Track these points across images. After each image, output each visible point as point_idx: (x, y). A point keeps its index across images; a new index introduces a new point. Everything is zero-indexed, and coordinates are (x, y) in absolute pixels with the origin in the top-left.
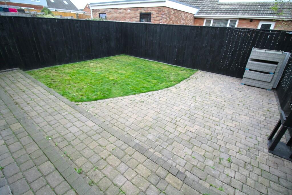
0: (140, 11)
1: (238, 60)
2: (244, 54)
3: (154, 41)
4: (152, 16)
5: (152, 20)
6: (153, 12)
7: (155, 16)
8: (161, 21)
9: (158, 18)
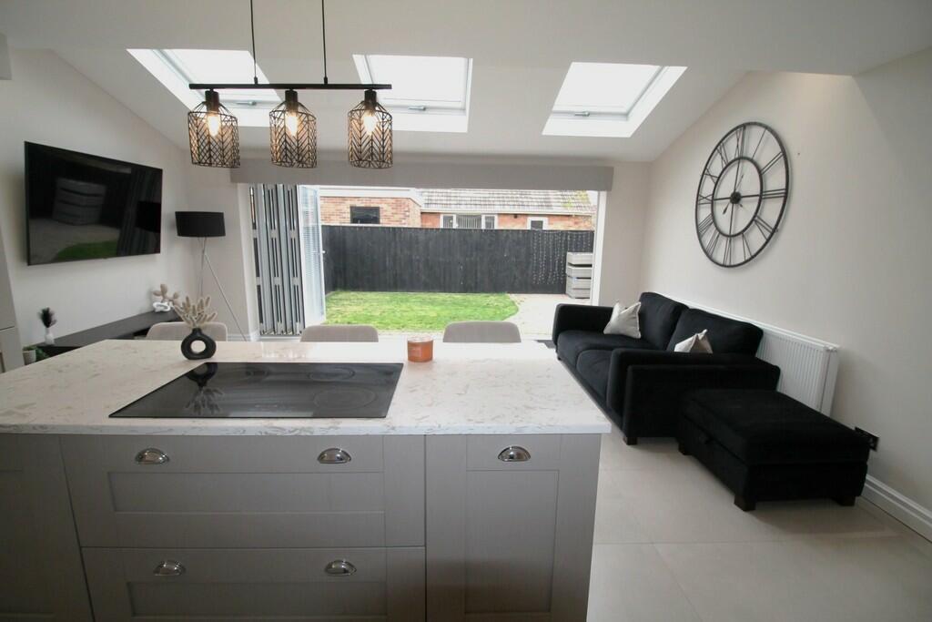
0: (349, 203)
1: (554, 270)
2: (559, 261)
3: (414, 257)
4: (382, 214)
5: (381, 221)
6: (383, 206)
7: (389, 214)
8: (404, 221)
9: (397, 217)
